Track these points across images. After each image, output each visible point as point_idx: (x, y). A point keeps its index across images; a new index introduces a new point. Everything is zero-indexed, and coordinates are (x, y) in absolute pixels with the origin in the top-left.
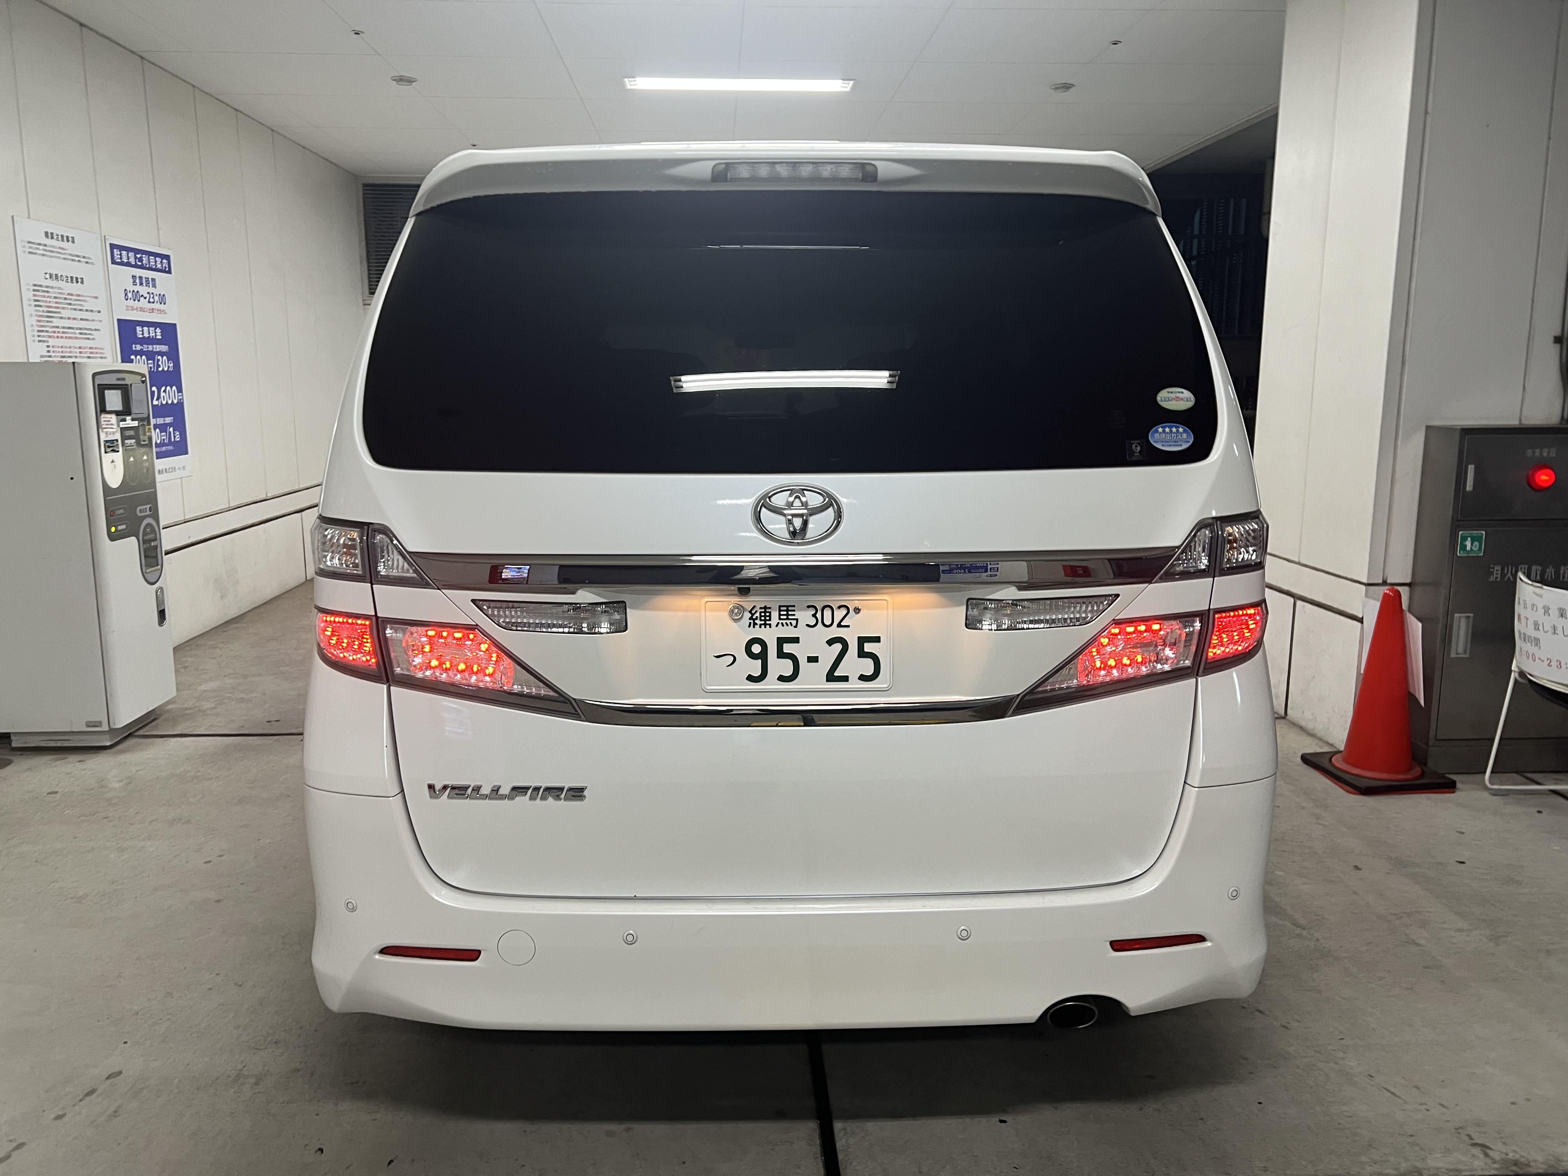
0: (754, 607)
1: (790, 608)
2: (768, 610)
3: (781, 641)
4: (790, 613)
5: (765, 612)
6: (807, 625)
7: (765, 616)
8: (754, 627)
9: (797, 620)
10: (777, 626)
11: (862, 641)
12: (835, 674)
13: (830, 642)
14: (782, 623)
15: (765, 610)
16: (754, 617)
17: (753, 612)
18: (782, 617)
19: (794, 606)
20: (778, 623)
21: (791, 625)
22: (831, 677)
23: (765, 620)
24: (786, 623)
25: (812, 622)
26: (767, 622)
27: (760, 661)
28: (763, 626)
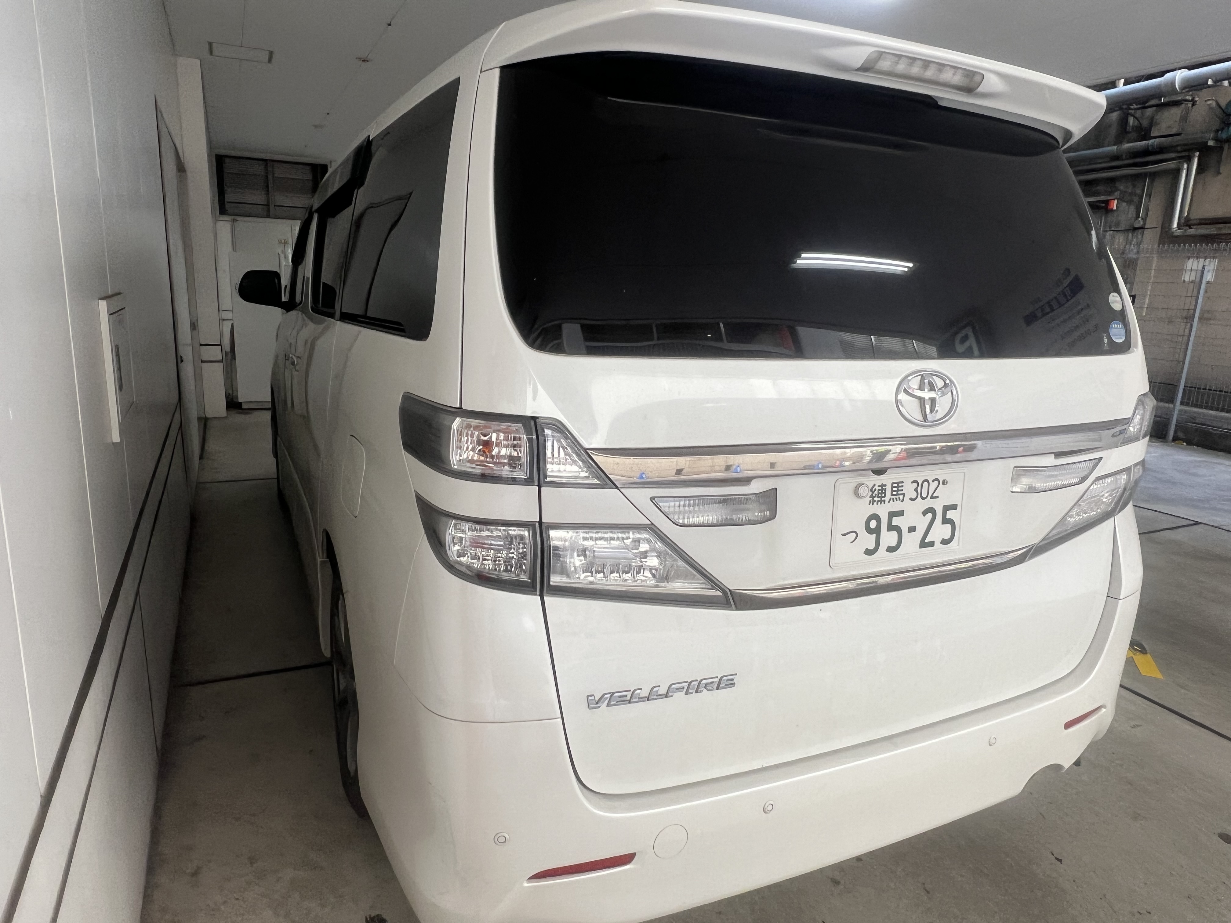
0: (875, 485)
1: (900, 485)
2: (884, 488)
3: (892, 515)
4: (900, 489)
5: (882, 489)
6: (911, 499)
7: (881, 493)
8: (873, 504)
9: (904, 495)
10: (889, 502)
11: (946, 508)
12: (926, 541)
13: (925, 513)
14: (893, 498)
15: (882, 488)
16: (874, 495)
17: (873, 490)
18: (894, 493)
19: (903, 482)
20: (891, 499)
21: (900, 499)
22: (924, 544)
23: (882, 497)
24: (896, 498)
25: (914, 495)
26: (883, 499)
27: (875, 534)
28: (879, 503)
